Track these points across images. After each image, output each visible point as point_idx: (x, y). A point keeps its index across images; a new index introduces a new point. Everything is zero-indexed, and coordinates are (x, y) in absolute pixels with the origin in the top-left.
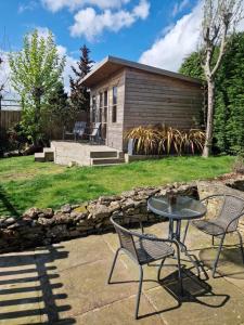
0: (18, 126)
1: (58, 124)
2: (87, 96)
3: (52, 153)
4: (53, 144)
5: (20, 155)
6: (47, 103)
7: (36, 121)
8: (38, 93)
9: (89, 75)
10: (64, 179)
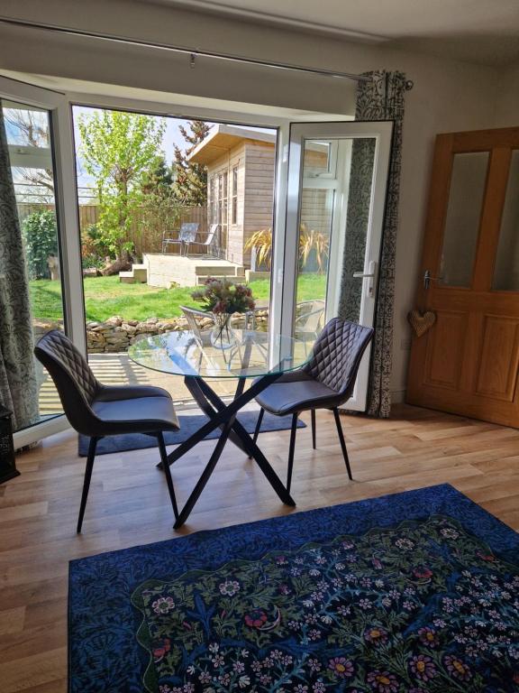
0: (94, 230)
1: (156, 226)
2: (203, 177)
3: (144, 271)
4: (147, 258)
5: (99, 274)
6: (139, 192)
7: (121, 221)
8: (124, 176)
9: (207, 140)
10: (155, 298)
